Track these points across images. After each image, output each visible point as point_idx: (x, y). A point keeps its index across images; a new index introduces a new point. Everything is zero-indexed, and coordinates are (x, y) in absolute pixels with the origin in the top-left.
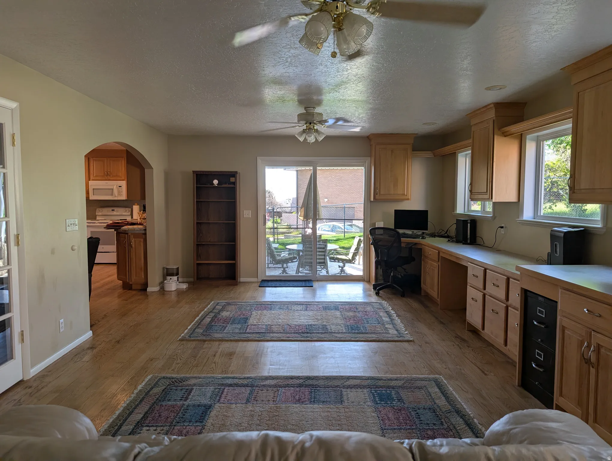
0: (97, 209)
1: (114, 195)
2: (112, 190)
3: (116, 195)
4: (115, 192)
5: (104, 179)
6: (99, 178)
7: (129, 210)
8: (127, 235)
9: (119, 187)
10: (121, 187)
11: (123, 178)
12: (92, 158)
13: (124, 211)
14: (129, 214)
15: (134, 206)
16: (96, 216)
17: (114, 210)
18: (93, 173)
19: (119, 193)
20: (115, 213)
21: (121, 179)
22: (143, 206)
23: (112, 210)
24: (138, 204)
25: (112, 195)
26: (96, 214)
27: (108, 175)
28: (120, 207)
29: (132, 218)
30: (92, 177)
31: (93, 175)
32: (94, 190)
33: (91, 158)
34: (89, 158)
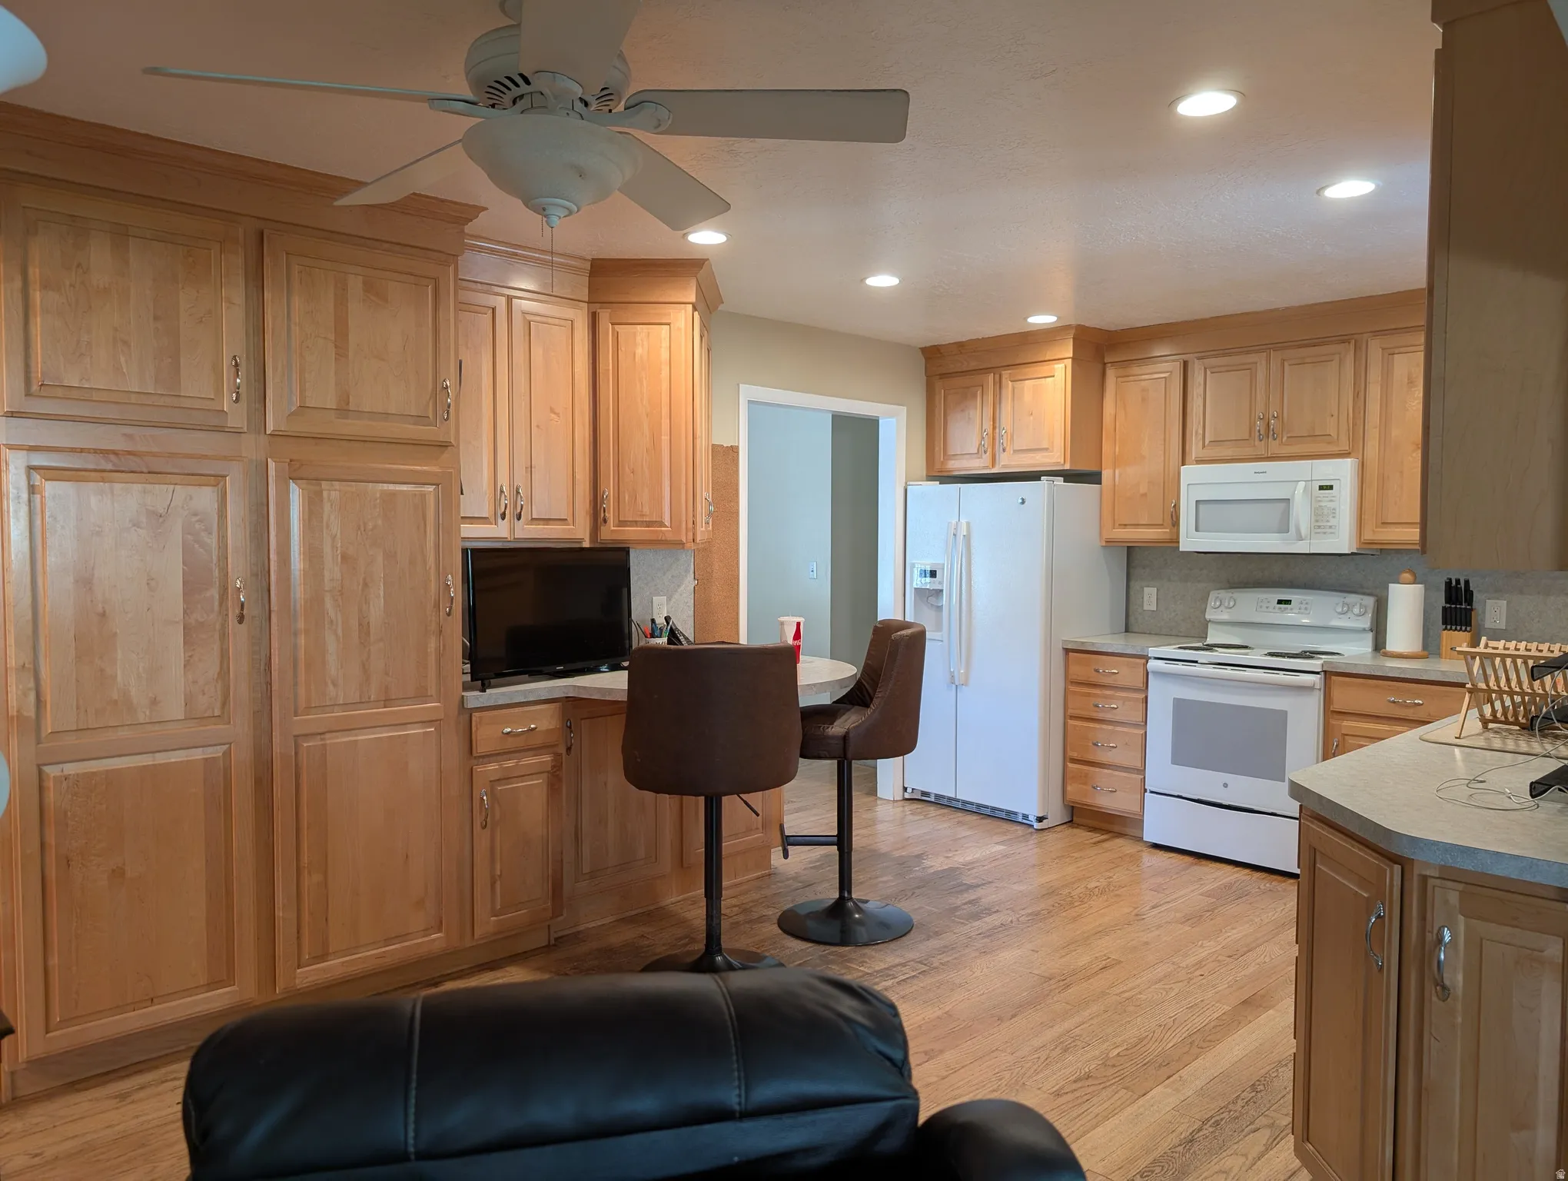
0: (1213, 595)
1: (1292, 528)
2: (1282, 505)
3: (1304, 531)
4: (1301, 513)
5: (1248, 451)
6: (1228, 452)
7: (1364, 603)
8: (1397, 868)
9: (1321, 488)
10: (1331, 487)
11: (1345, 446)
12: (1199, 358)
13: (1339, 610)
14: (1366, 622)
15: (1394, 588)
16: (1206, 624)
17: (1288, 602)
18: (1200, 431)
19: (1321, 521)
20: (1290, 616)
21: (1334, 449)
22: (1443, 587)
23: (1280, 602)
24: (1414, 575)
25: (1283, 528)
26: (1208, 617)
27: (1268, 433)
28: (1319, 589)
29: (1379, 645)
30: (1195, 449)
31: (1201, 436)
32: (1201, 507)
33: (1196, 361)
34: (1185, 364)
